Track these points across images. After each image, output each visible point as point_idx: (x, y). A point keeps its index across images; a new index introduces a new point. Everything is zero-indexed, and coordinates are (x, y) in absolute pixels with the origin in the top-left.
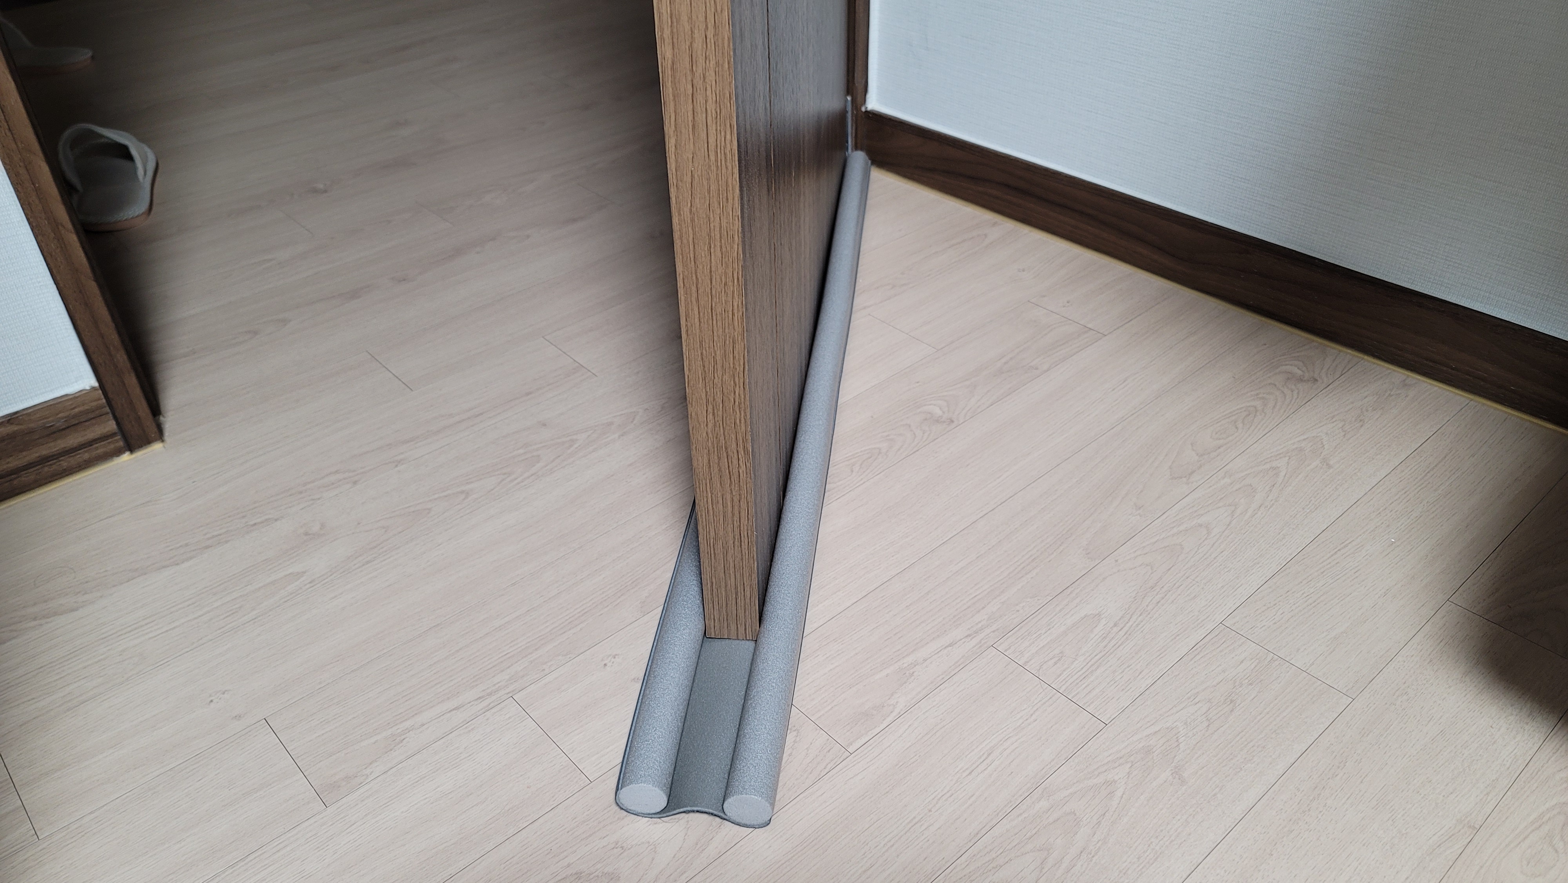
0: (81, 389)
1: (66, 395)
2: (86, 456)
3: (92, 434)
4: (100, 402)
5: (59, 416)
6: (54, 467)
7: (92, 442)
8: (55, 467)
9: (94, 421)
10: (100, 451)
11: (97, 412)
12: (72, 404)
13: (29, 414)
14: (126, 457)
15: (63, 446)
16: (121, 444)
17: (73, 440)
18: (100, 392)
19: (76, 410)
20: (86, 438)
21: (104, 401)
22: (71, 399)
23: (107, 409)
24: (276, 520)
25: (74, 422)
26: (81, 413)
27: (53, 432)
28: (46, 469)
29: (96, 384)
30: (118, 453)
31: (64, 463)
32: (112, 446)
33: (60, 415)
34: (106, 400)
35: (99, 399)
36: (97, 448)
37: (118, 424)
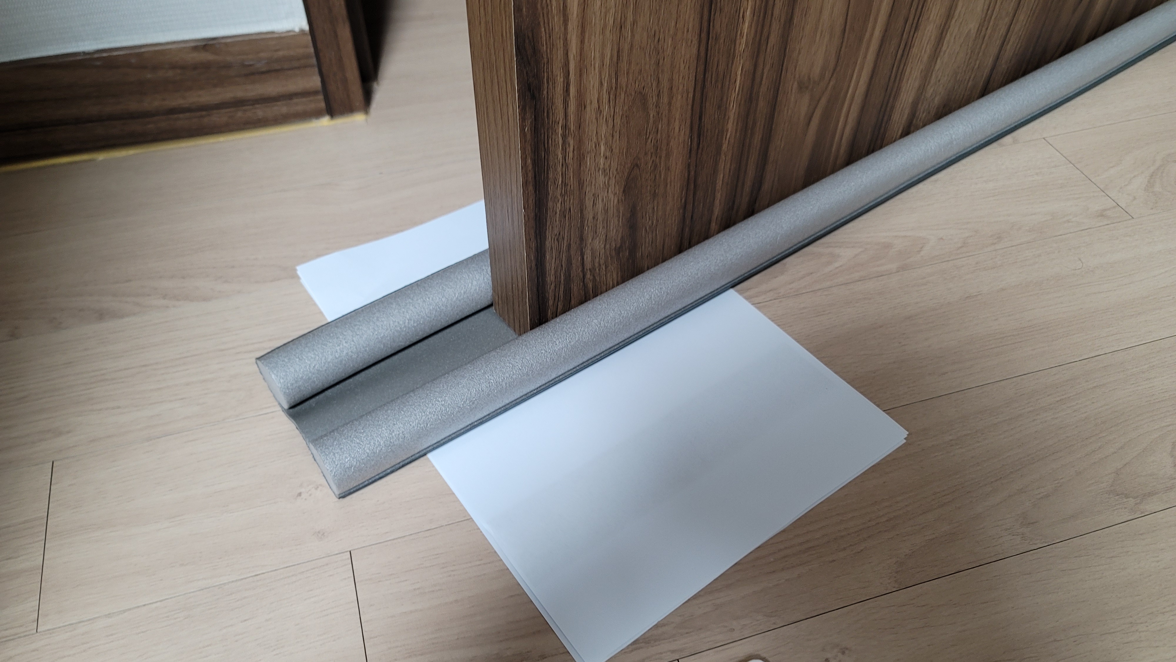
0: (290, 28)
3: (294, 86)
4: (307, 50)
5: (260, 55)
7: (292, 94)
8: (249, 113)
9: (297, 71)
10: (300, 108)
11: (303, 61)
12: (276, 45)
13: (226, 44)
14: (325, 121)
15: (260, 91)
16: (323, 105)
17: (272, 87)
18: (310, 38)
19: (281, 53)
20: (286, 88)
21: (312, 50)
22: (276, 38)
23: (314, 61)
25: (276, 66)
26: (285, 58)
27: (251, 73)
28: (240, 114)
29: (306, 27)
30: (317, 114)
31: (260, 112)
32: (312, 105)
33: (262, 55)
34: (314, 49)
35: (306, 47)
37: (323, 82)
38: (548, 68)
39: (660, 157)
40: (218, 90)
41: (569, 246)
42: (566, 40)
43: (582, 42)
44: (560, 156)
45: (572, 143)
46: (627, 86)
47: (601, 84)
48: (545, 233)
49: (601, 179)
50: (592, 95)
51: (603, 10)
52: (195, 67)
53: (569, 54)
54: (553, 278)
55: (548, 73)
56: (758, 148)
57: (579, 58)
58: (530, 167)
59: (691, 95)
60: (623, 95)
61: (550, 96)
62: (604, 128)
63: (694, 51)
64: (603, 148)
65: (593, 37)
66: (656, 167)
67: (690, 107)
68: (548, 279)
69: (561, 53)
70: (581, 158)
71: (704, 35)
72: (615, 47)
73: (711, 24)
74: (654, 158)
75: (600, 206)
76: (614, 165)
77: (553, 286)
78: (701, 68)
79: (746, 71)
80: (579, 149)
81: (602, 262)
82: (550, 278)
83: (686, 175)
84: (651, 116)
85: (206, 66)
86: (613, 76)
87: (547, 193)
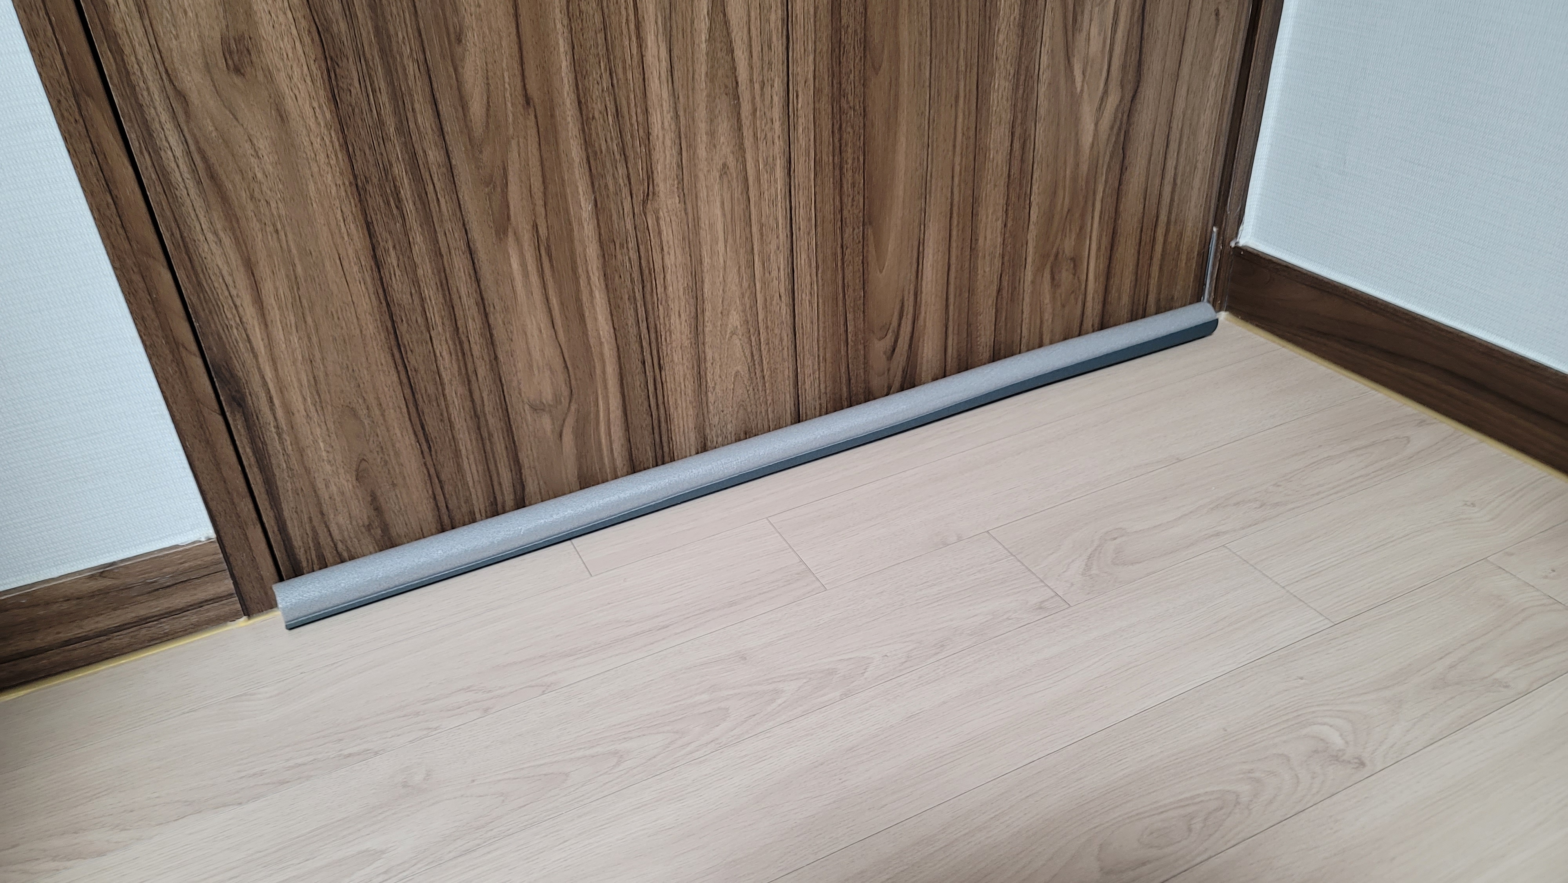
0: (196, 539)
1: (177, 546)
2: (194, 619)
3: (204, 594)
4: (216, 557)
5: (165, 570)
6: (153, 630)
7: (201, 603)
8: (155, 629)
9: (206, 579)
10: (212, 614)
11: (212, 568)
12: (181, 558)
13: (127, 567)
14: (243, 622)
15: (166, 605)
16: (238, 607)
17: (179, 599)
18: (217, 545)
19: (187, 565)
20: (195, 597)
21: (221, 556)
22: (182, 551)
23: (225, 566)
24: (376, 753)
25: (182, 578)
26: (191, 569)
27: (155, 590)
28: (144, 631)
29: (211, 533)
30: (233, 617)
31: (167, 626)
32: (227, 609)
33: (167, 570)
34: (224, 555)
35: (216, 553)
36: (208, 611)
37: (236, 583)
38: (248, 386)
39: (389, 455)
40: (118, 612)
41: (310, 519)
42: (259, 369)
43: (276, 370)
44: (279, 448)
45: (287, 438)
46: (331, 401)
47: (305, 399)
48: (281, 505)
49: (328, 468)
50: (297, 404)
51: (290, 350)
52: (92, 595)
53: (266, 377)
54: (300, 544)
55: (248, 389)
56: (505, 455)
57: (276, 381)
58: (251, 454)
59: (405, 410)
60: (330, 408)
61: (256, 405)
62: (318, 430)
63: (395, 378)
64: (322, 444)
65: (285, 367)
66: (386, 463)
67: (407, 419)
68: (295, 543)
69: (257, 377)
70: (301, 452)
71: (401, 368)
72: (310, 374)
73: (406, 360)
74: (381, 455)
75: (334, 489)
76: (339, 458)
77: (302, 550)
78: (408, 391)
79: (461, 395)
80: (297, 443)
81: (352, 535)
82: (297, 542)
83: (426, 472)
84: (366, 424)
85: (104, 592)
86: (315, 393)
87: (274, 475)
